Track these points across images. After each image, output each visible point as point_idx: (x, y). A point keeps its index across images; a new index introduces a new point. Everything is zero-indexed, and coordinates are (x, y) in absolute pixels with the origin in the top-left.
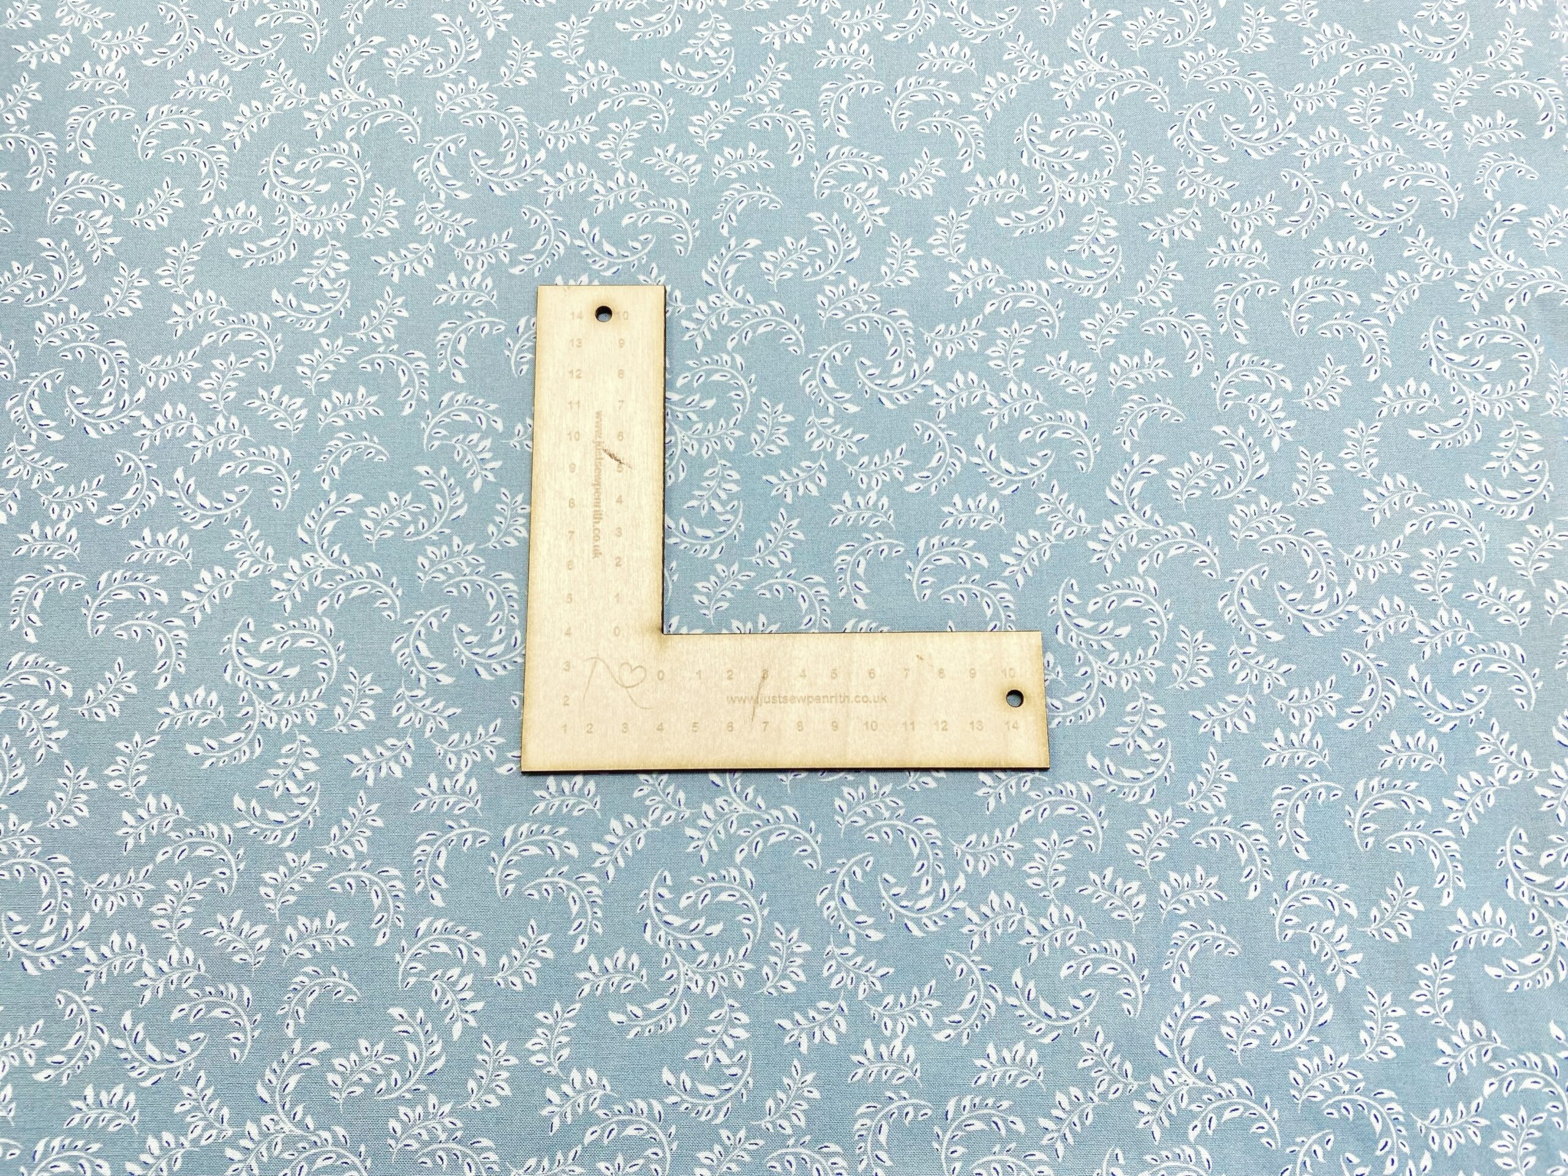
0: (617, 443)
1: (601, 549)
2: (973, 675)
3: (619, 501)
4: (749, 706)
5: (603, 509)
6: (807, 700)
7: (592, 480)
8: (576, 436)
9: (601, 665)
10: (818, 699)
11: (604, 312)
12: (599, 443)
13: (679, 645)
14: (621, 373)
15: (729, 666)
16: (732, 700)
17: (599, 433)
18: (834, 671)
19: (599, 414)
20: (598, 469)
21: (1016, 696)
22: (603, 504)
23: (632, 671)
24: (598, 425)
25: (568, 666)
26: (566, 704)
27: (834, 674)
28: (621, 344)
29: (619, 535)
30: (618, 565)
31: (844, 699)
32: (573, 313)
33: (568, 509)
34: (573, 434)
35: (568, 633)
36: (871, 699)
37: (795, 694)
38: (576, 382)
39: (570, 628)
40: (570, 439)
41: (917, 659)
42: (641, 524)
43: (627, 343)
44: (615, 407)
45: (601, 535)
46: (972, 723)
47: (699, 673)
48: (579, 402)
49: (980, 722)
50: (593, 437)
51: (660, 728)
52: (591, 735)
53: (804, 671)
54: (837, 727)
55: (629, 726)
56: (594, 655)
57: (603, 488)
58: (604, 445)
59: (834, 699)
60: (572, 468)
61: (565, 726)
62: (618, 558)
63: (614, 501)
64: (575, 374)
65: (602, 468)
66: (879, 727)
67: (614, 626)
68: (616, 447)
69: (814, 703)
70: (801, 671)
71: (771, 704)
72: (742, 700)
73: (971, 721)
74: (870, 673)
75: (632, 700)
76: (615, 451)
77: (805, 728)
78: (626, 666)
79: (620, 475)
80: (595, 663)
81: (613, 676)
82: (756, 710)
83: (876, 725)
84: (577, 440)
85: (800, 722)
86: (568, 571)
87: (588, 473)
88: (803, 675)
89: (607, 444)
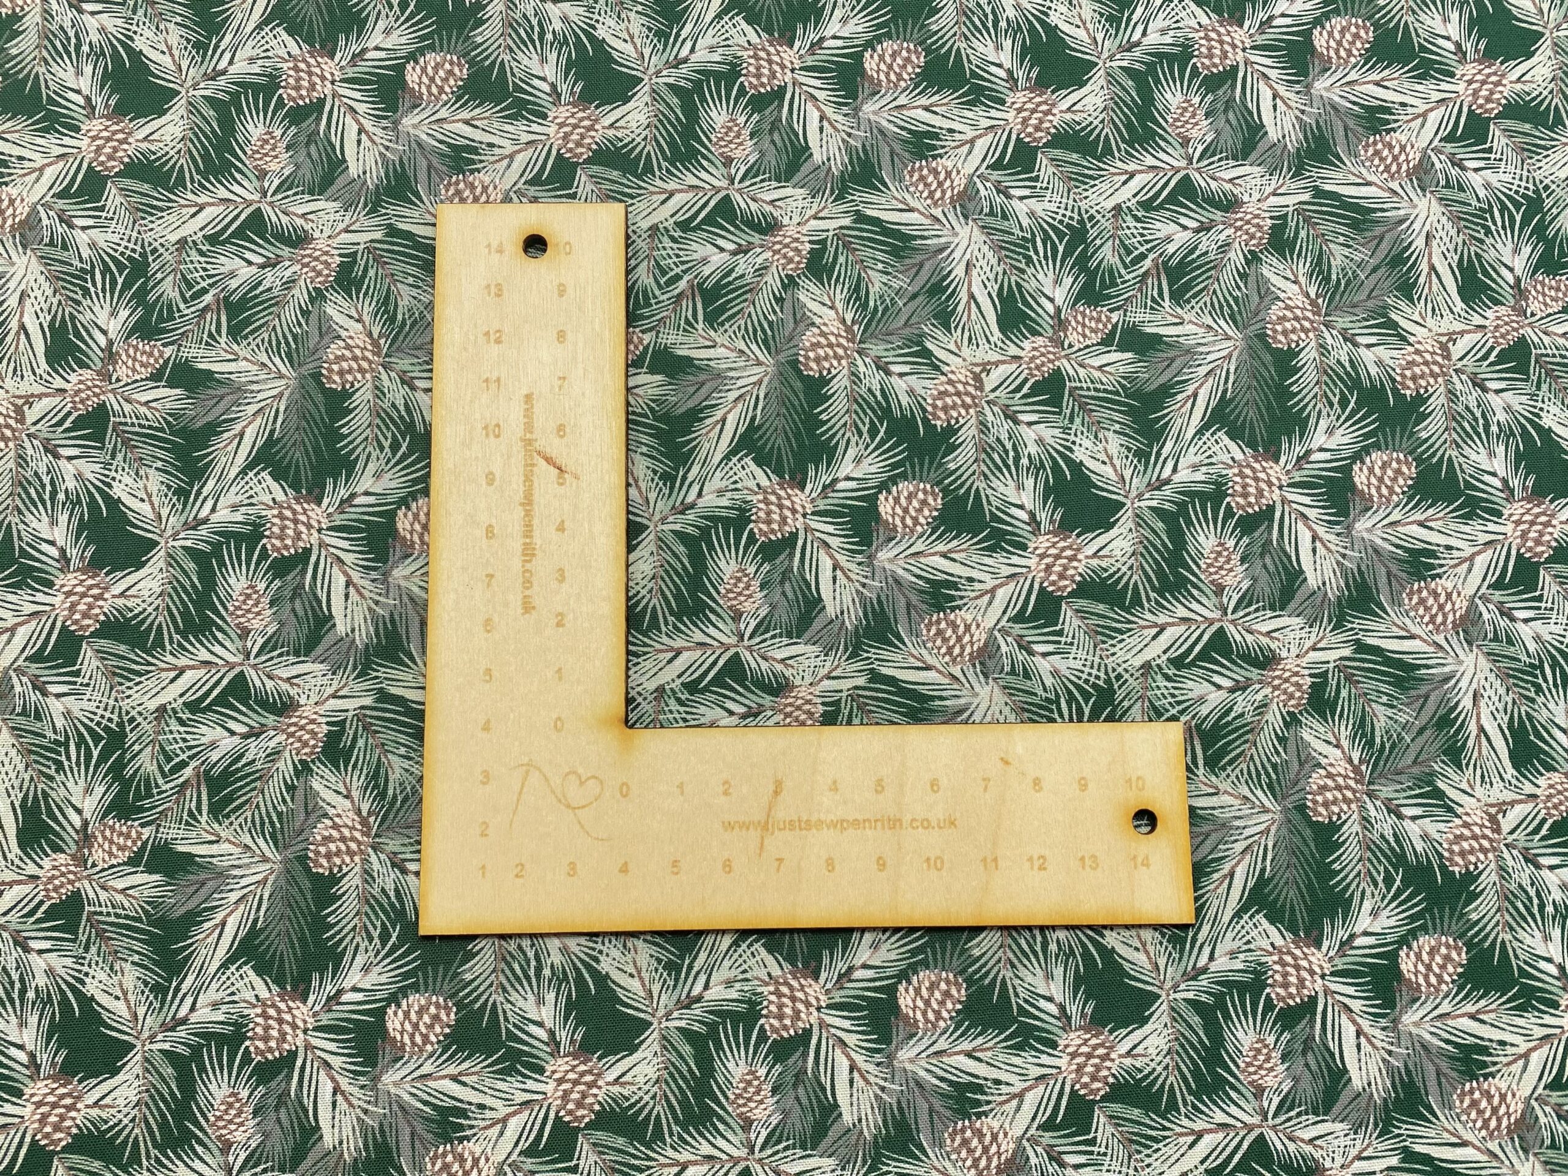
0: (557, 441)
1: (537, 601)
2: (1083, 784)
3: (561, 528)
4: (754, 834)
5: (537, 540)
6: (841, 825)
7: (520, 496)
8: (494, 430)
9: (535, 778)
10: (856, 823)
11: (535, 244)
12: (530, 441)
13: (651, 745)
14: (561, 336)
15: (724, 776)
16: (729, 826)
17: (529, 427)
18: (879, 783)
19: (528, 397)
20: (528, 479)
21: (1146, 818)
22: (536, 533)
23: (582, 783)
24: (528, 413)
25: (487, 777)
26: (483, 835)
27: (880, 787)
28: (562, 291)
29: (562, 579)
30: (559, 624)
31: (894, 823)
32: (489, 246)
33: (484, 540)
34: (491, 428)
35: (486, 728)
36: (934, 823)
37: (823, 817)
38: (495, 349)
39: (488, 722)
40: (487, 435)
41: (1000, 764)
42: (593, 564)
43: (570, 291)
44: (552, 387)
45: (534, 580)
46: (1082, 859)
47: (681, 786)
48: (498, 380)
49: (1094, 857)
50: (520, 432)
51: (624, 869)
52: (521, 881)
53: (835, 782)
54: (884, 865)
55: (578, 866)
56: (526, 760)
57: (536, 510)
58: (537, 445)
59: (879, 824)
60: (490, 479)
61: (483, 867)
62: (560, 614)
63: (553, 528)
64: (493, 338)
65: (535, 479)
66: (946, 866)
67: (555, 716)
68: (555, 447)
69: (851, 831)
70: (830, 782)
71: (787, 832)
72: (745, 826)
73: (1080, 855)
74: (932, 786)
75: (582, 827)
76: (553, 453)
77: (837, 867)
78: (572, 777)
79: (561, 490)
80: (527, 772)
81: (553, 792)
82: (766, 842)
83: (942, 862)
84: (498, 436)
85: (831, 859)
86: (486, 635)
87: (515, 486)
88: (834, 788)
89: (541, 444)
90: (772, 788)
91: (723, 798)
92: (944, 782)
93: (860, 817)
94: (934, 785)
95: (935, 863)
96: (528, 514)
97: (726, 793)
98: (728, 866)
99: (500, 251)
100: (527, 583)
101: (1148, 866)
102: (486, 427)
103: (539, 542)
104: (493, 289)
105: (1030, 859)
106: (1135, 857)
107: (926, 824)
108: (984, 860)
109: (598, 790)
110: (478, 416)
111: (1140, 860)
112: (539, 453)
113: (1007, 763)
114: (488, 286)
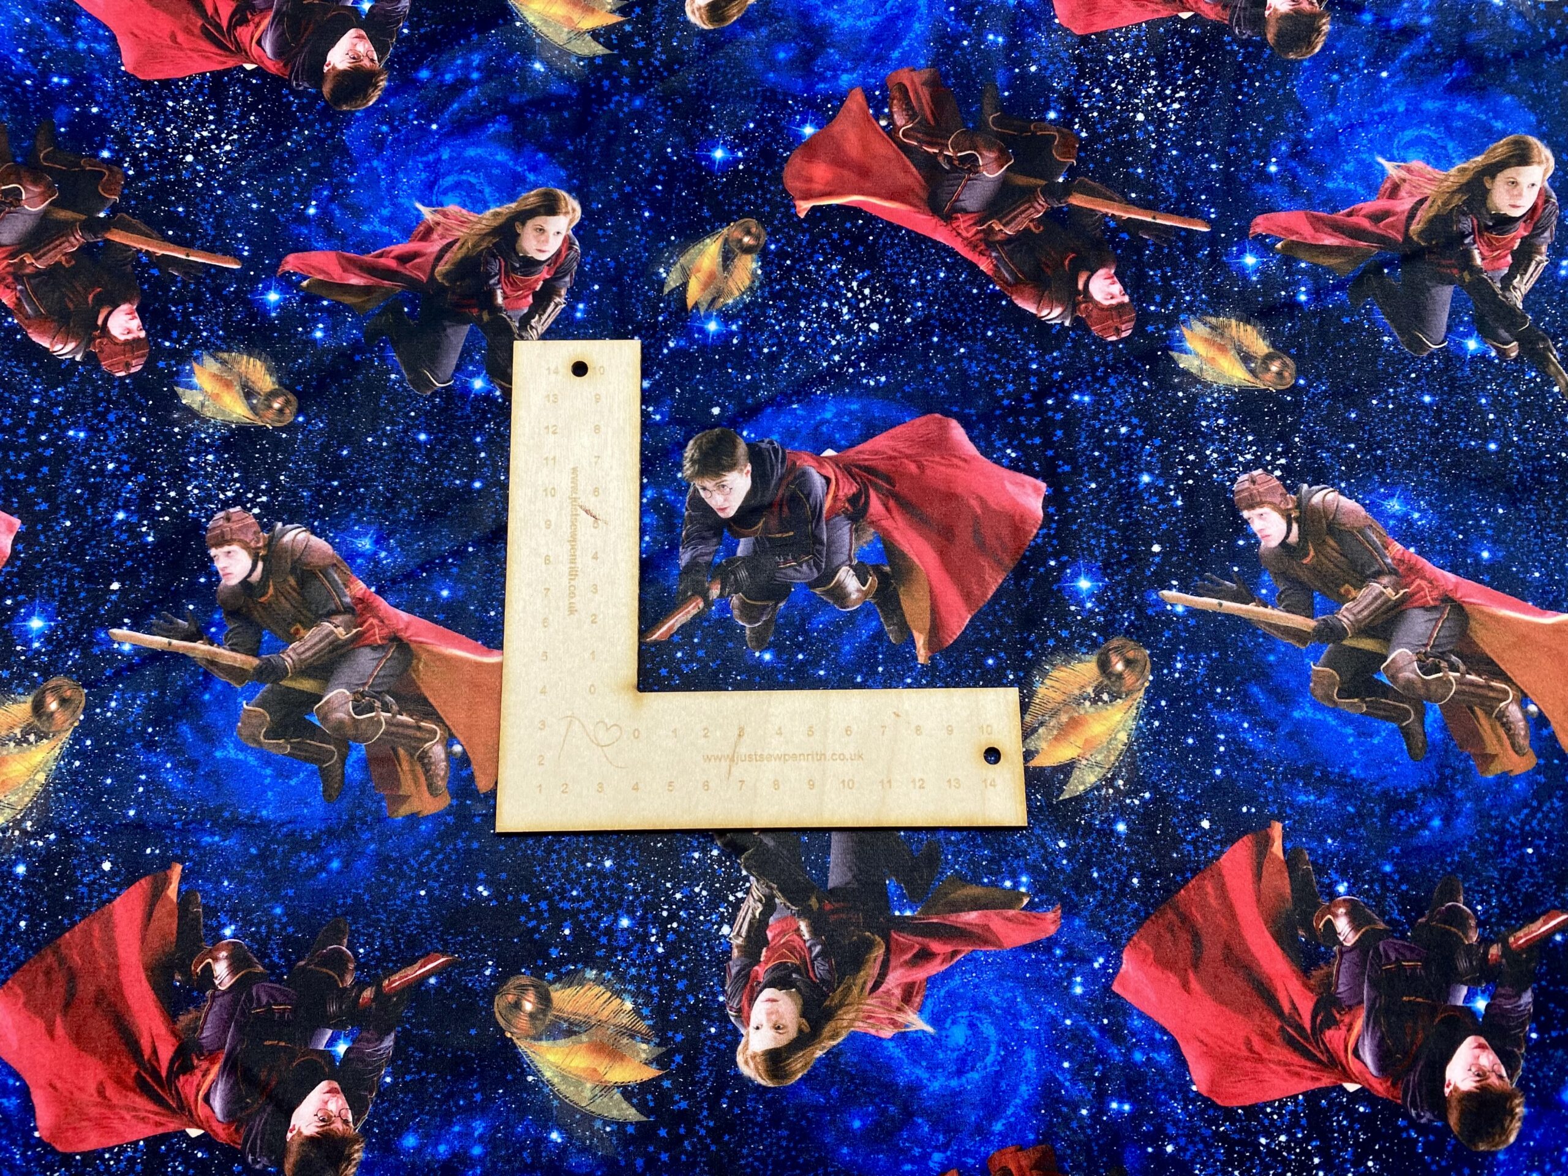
0: (593, 499)
1: (578, 606)
3: (595, 557)
4: (725, 764)
6: (784, 757)
7: (567, 536)
8: (551, 492)
9: (576, 727)
10: (794, 757)
12: (575, 499)
13: (655, 702)
14: (597, 429)
15: (705, 724)
16: (708, 759)
17: (574, 489)
18: (811, 729)
19: (575, 470)
20: (573, 524)
22: (579, 560)
23: (608, 729)
24: (574, 481)
25: (543, 725)
26: (541, 764)
27: (811, 732)
28: (598, 399)
29: (595, 591)
30: (593, 622)
31: (821, 757)
32: (549, 369)
33: (544, 565)
34: (549, 490)
35: (543, 692)
36: (848, 757)
37: (771, 752)
38: (552, 438)
39: (545, 687)
40: (546, 495)
41: (894, 716)
42: (617, 581)
43: (603, 399)
44: (590, 462)
45: (576, 592)
46: (949, 781)
47: (675, 731)
48: (554, 458)
49: (957, 780)
50: (568, 493)
51: (636, 788)
52: (566, 795)
53: (780, 729)
54: (813, 785)
55: (605, 785)
56: (569, 713)
57: (579, 545)
58: (579, 501)
59: (810, 757)
60: (548, 524)
61: (540, 786)
62: (594, 615)
63: (590, 556)
64: (551, 430)
65: (578, 524)
66: (856, 785)
67: (589, 684)
68: (591, 503)
69: (791, 762)
70: (776, 728)
71: (747, 762)
72: (718, 758)
73: (948, 778)
74: (846, 731)
75: (608, 759)
76: (591, 508)
77: (781, 787)
78: (601, 725)
79: (595, 531)
80: (571, 722)
81: (588, 735)
82: (732, 769)
83: (853, 783)
84: (553, 496)
85: (777, 781)
86: (544, 629)
87: (564, 529)
88: (780, 733)
89: (582, 501)
90: (737, 732)
91: (702, 741)
92: (855, 728)
93: (797, 752)
94: (848, 730)
95: (848, 784)
96: (573, 548)
97: (705, 736)
98: (706, 785)
99: (556, 372)
100: (572, 595)
101: (995, 786)
102: (545, 490)
103: (580, 567)
104: (551, 398)
106: (985, 780)
107: (842, 757)
108: (882, 782)
109: (619, 734)
110: (540, 482)
111: (989, 782)
112: (581, 507)
113: (898, 715)
114: (548, 396)
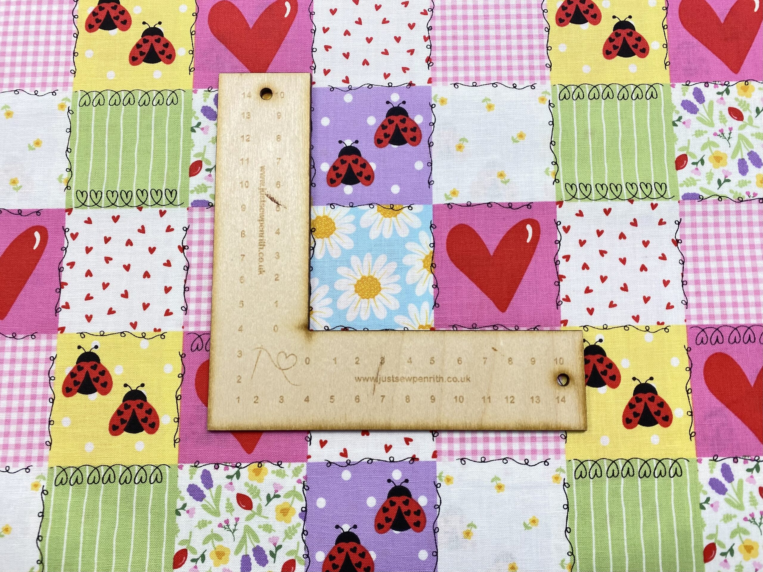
0: (276, 190)
1: (266, 268)
2: (533, 361)
3: (278, 233)
4: (370, 383)
5: (266, 238)
6: (413, 379)
7: (258, 217)
8: (246, 184)
9: (264, 355)
10: (420, 379)
11: (266, 92)
12: (263, 190)
13: (320, 339)
14: (279, 138)
15: (356, 355)
16: (358, 379)
17: (262, 182)
18: (432, 359)
19: (262, 168)
20: (262, 208)
21: (564, 377)
22: (265, 235)
23: (287, 357)
24: (262, 176)
25: (241, 354)
26: (239, 382)
27: (432, 361)
28: (279, 116)
29: (278, 257)
30: (276, 280)
31: (439, 379)
32: (244, 93)
33: (240, 238)
34: (244, 183)
35: (240, 330)
36: (459, 379)
37: (404, 375)
38: (246, 144)
39: (242, 326)
40: (242, 186)
41: (492, 351)
42: (293, 250)
43: (283, 116)
44: (274, 164)
45: (264, 257)
46: (532, 398)
47: (335, 359)
48: (248, 159)
49: (538, 397)
50: (258, 185)
51: (307, 400)
52: (257, 404)
53: (410, 358)
54: (434, 399)
55: (285, 398)
56: (259, 346)
57: (266, 223)
58: (266, 191)
59: (432, 379)
60: (243, 207)
61: (239, 398)
62: (277, 275)
63: (274, 232)
64: (245, 138)
65: (265, 208)
66: (465, 400)
67: (274, 324)
68: (275, 193)
69: (418, 382)
70: (408, 358)
71: (387, 382)
72: (366, 379)
73: (531, 396)
74: (458, 361)
75: (287, 379)
76: (273, 195)
77: (411, 400)
78: (282, 354)
79: (278, 214)
80: (260, 352)
81: (273, 361)
82: (376, 387)
83: (463, 399)
84: (247, 187)
85: (408, 396)
86: (241, 284)
87: (255, 212)
88: (410, 361)
89: (268, 191)
90: (380, 361)
91: (356, 366)
92: (464, 359)
93: (423, 376)
94: (459, 360)
95: (460, 399)
96: (262, 225)
97: (357, 363)
98: (357, 399)
99: (250, 97)
100: (261, 259)
101: (564, 401)
102: (241, 183)
103: (267, 239)
104: (246, 115)
105: (507, 398)
106: (558, 397)
107: (455, 380)
108: (484, 398)
109: (295, 361)
110: (237, 177)
111: (560, 399)
112: (267, 195)
113: (495, 350)
114: (244, 113)
